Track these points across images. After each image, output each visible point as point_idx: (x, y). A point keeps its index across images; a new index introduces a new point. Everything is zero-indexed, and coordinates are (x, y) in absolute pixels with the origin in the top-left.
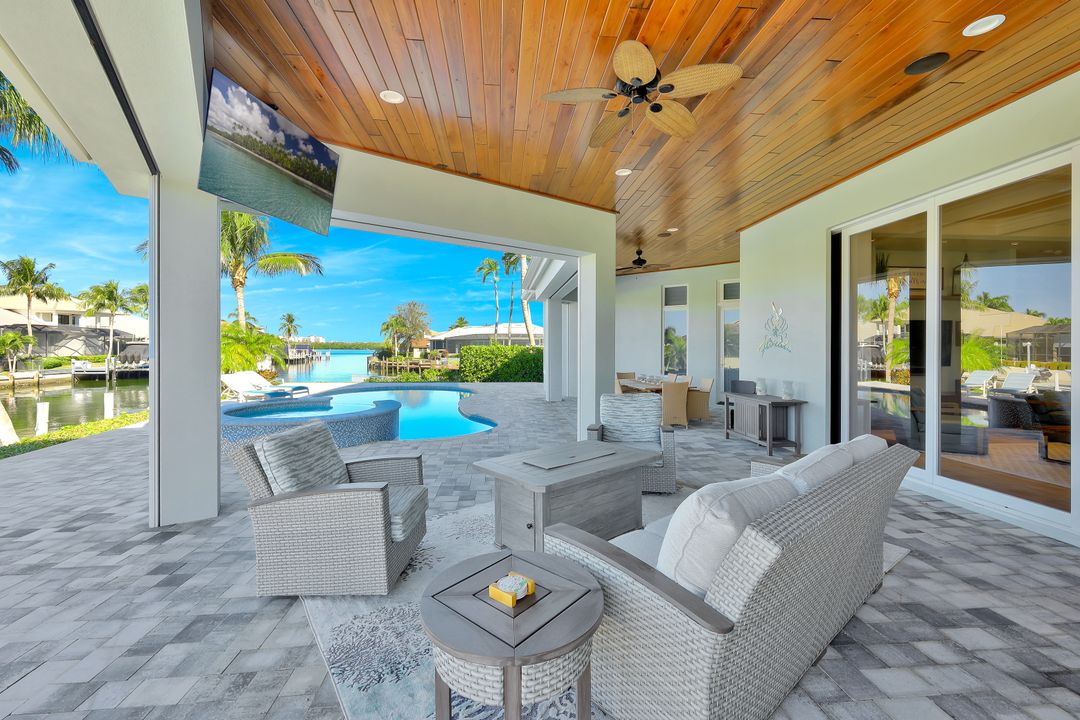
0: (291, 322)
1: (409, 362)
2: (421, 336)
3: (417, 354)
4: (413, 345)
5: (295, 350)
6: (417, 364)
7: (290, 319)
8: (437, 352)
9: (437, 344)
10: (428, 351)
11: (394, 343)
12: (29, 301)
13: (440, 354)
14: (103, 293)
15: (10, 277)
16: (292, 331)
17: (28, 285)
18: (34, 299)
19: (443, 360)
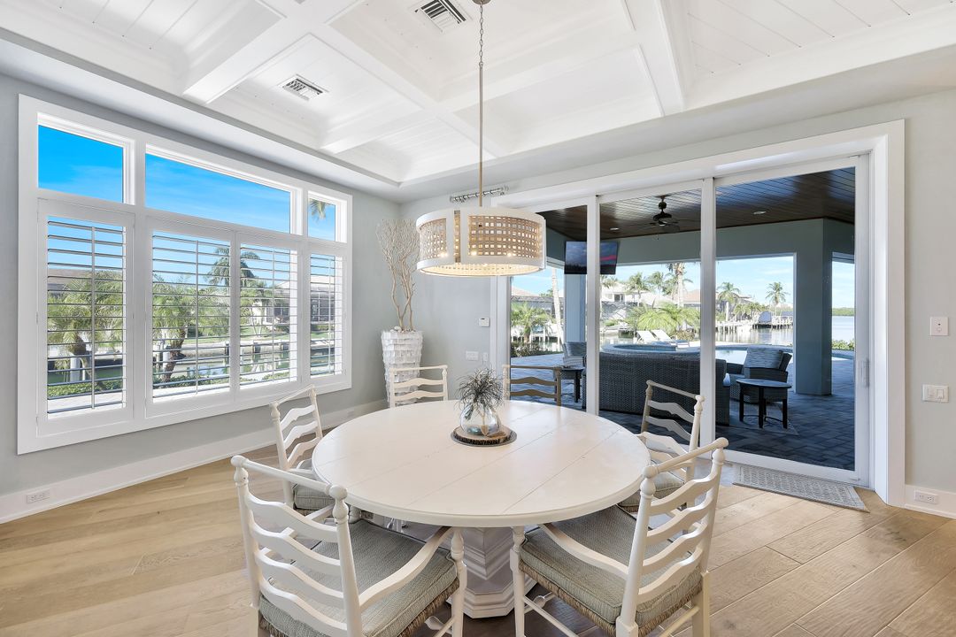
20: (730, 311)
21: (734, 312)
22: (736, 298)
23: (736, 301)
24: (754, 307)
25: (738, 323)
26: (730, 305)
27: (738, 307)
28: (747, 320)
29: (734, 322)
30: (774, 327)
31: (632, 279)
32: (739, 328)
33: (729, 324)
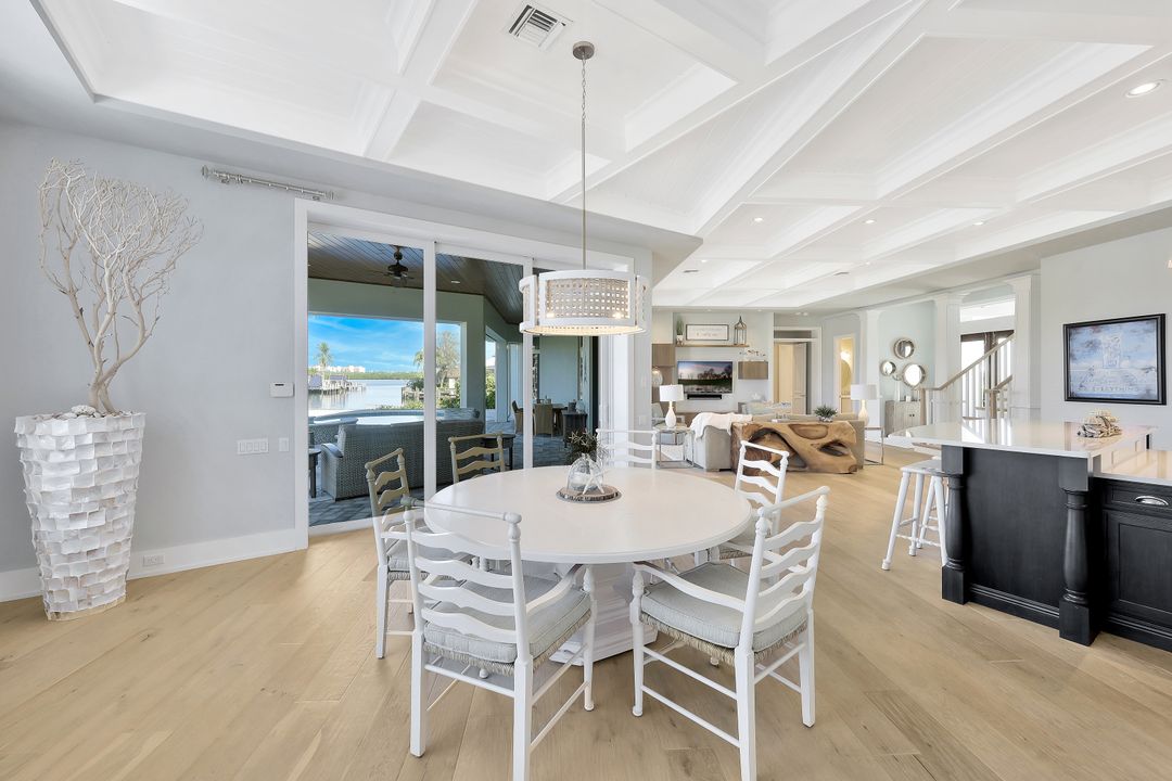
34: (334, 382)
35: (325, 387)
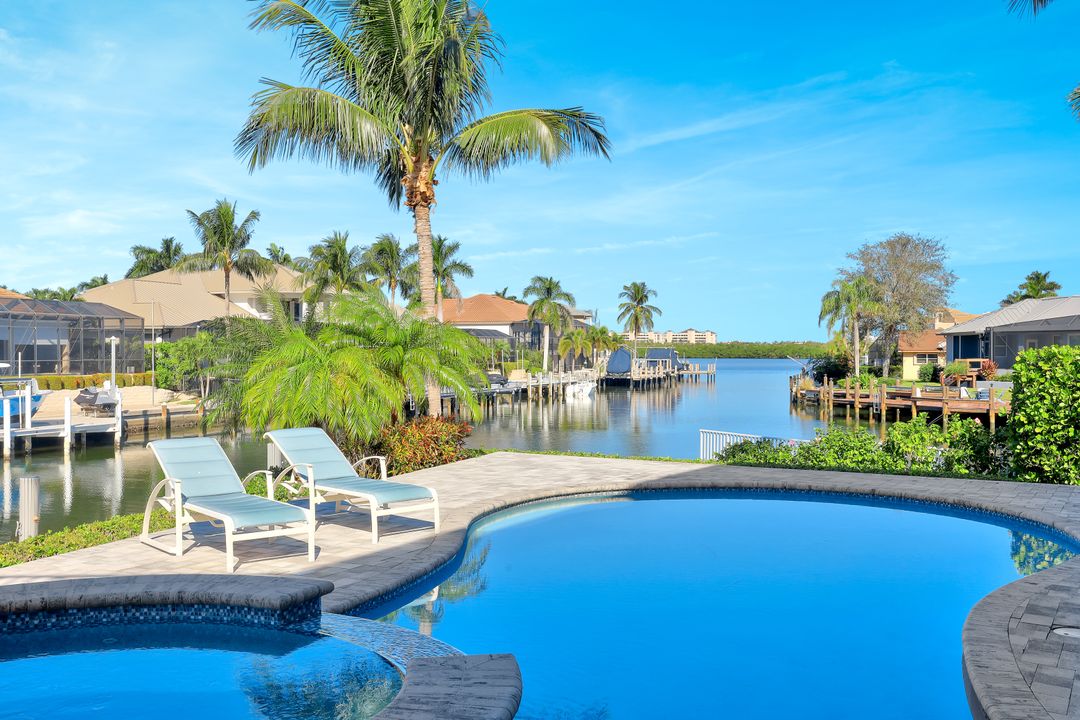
0: (641, 301)
1: (886, 389)
2: (923, 325)
3: (911, 369)
4: (903, 347)
5: (644, 361)
6: (907, 397)
7: (638, 294)
8: (963, 365)
9: (966, 345)
10: (941, 362)
11: (852, 343)
12: (227, 277)
13: (974, 372)
14: (326, 257)
15: (205, 239)
16: (642, 321)
17: (224, 253)
18: (234, 274)
19: (980, 386)
20: (552, 347)
21: (560, 351)
22: (564, 317)
23: (565, 324)
24: (598, 338)
25: (569, 377)
26: (552, 334)
27: (569, 337)
28: (584, 370)
29: (562, 374)
30: (637, 383)
31: (316, 251)
32: (570, 390)
33: (550, 380)
34: (653, 364)
35: (637, 372)
